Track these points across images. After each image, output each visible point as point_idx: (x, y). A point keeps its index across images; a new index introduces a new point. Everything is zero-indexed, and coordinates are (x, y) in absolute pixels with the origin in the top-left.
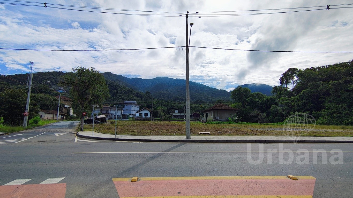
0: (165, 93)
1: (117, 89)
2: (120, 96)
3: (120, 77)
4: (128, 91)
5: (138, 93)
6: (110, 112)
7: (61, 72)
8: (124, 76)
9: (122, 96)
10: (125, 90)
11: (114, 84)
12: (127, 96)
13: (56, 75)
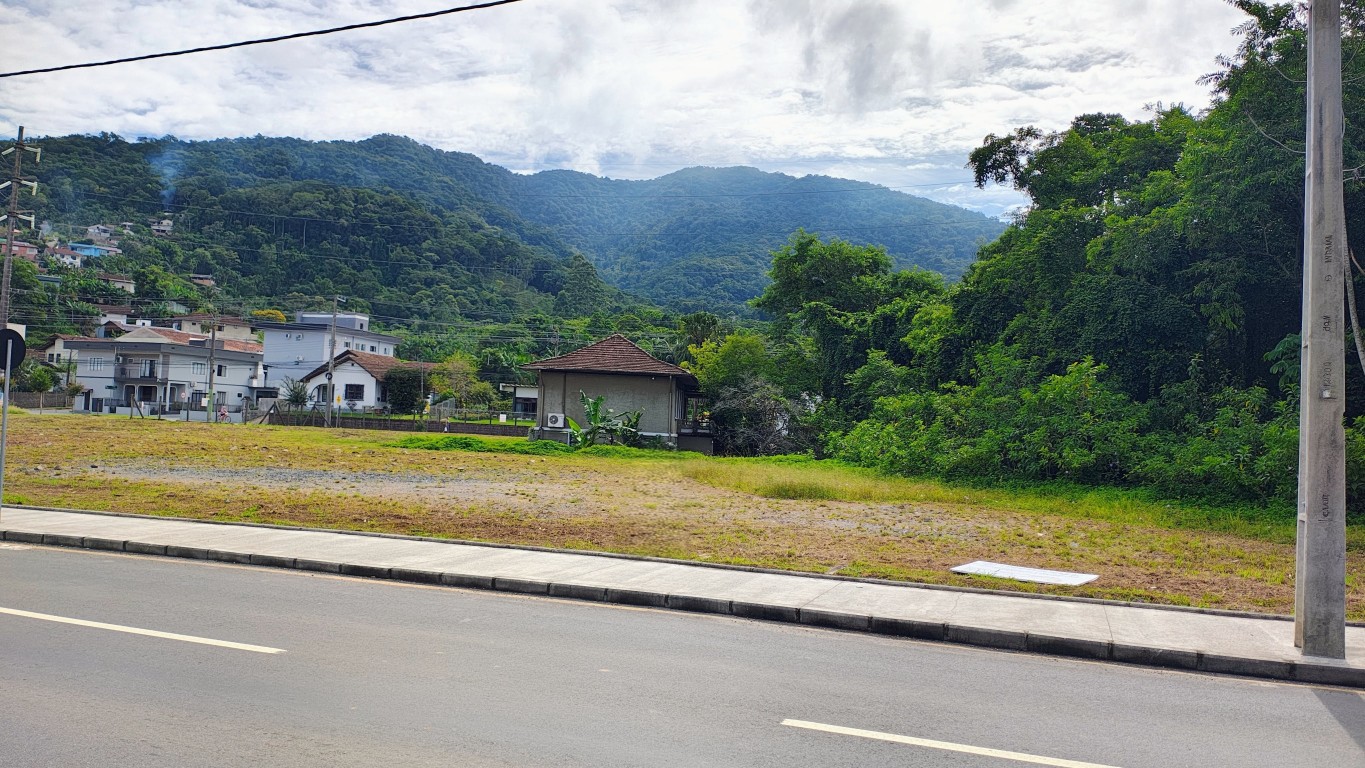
0: (723, 269)
1: (418, 242)
2: (429, 283)
3: (462, 165)
4: (482, 251)
5: (542, 268)
6: (165, 372)
7: (113, 136)
8: (485, 161)
9: (442, 280)
10: (468, 246)
11: (402, 209)
12: (474, 282)
13: (86, 153)
